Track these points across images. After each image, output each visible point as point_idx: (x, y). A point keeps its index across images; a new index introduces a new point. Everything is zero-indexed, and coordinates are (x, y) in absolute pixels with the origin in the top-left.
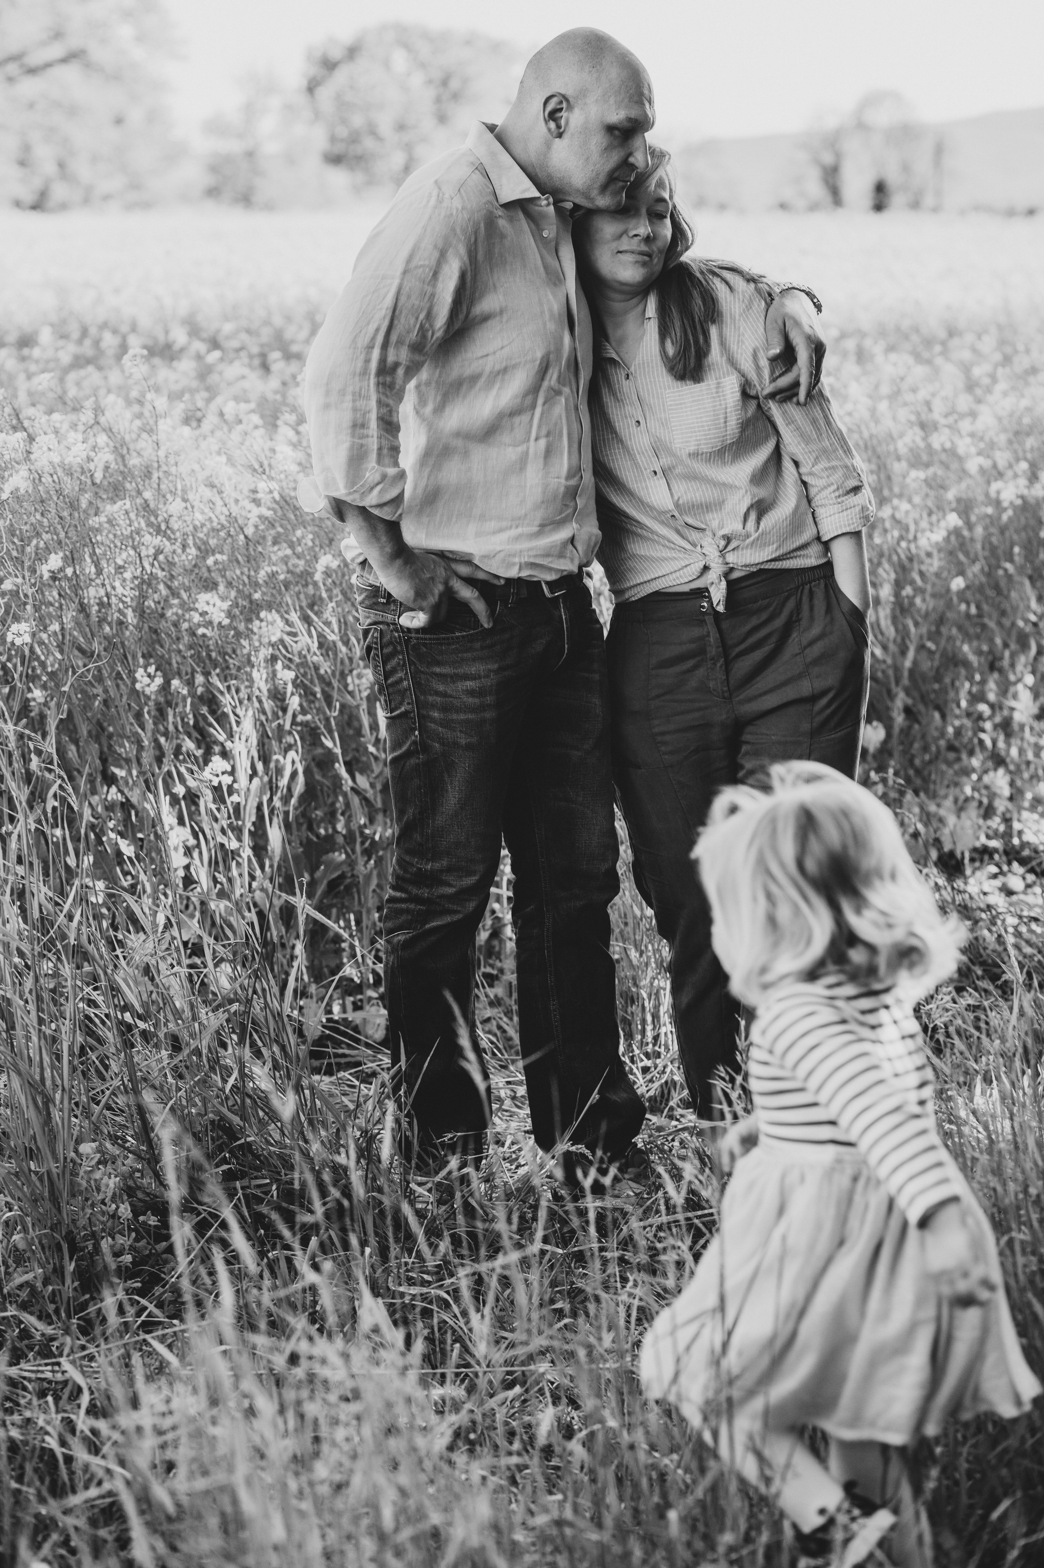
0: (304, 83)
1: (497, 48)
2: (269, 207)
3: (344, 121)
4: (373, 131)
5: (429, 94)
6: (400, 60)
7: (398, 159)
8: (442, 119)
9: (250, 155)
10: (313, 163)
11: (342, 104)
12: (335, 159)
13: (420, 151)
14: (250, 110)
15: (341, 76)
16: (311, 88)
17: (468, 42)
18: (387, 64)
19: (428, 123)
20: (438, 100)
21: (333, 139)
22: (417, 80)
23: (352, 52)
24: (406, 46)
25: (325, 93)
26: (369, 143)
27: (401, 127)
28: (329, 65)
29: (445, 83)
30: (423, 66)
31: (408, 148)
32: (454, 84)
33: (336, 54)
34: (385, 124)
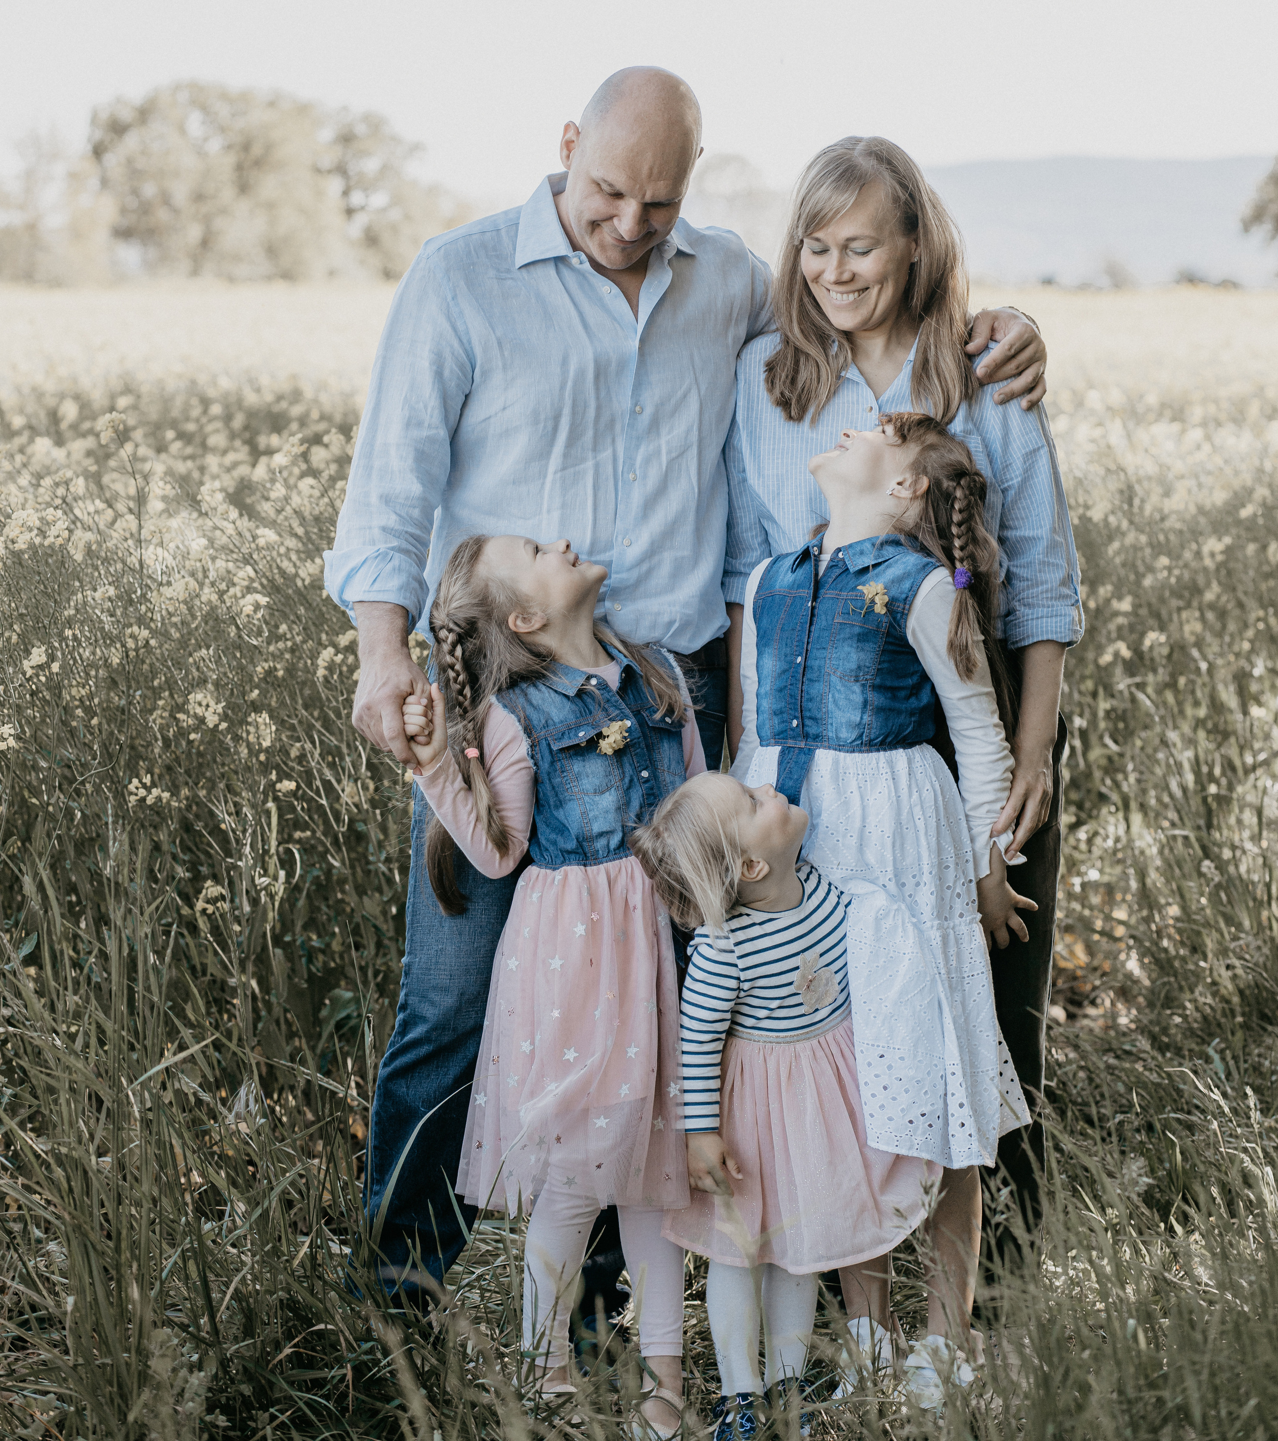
0: (89, 148)
1: (303, 110)
2: (56, 283)
3: (135, 192)
4: (166, 199)
5: (230, 160)
6: (195, 124)
7: (194, 233)
8: (243, 188)
9: (32, 227)
10: (101, 236)
11: (134, 173)
12: (124, 233)
13: (219, 223)
14: (29, 177)
15: (131, 142)
16: (98, 151)
17: (272, 104)
18: (182, 130)
19: (228, 194)
20: (239, 167)
21: (123, 211)
22: (215, 145)
23: (144, 114)
24: (204, 109)
25: (113, 160)
26: (162, 215)
27: (199, 197)
28: (118, 128)
29: (246, 147)
30: (223, 130)
31: (207, 221)
32: (257, 150)
33: (126, 115)
34: (180, 193)
